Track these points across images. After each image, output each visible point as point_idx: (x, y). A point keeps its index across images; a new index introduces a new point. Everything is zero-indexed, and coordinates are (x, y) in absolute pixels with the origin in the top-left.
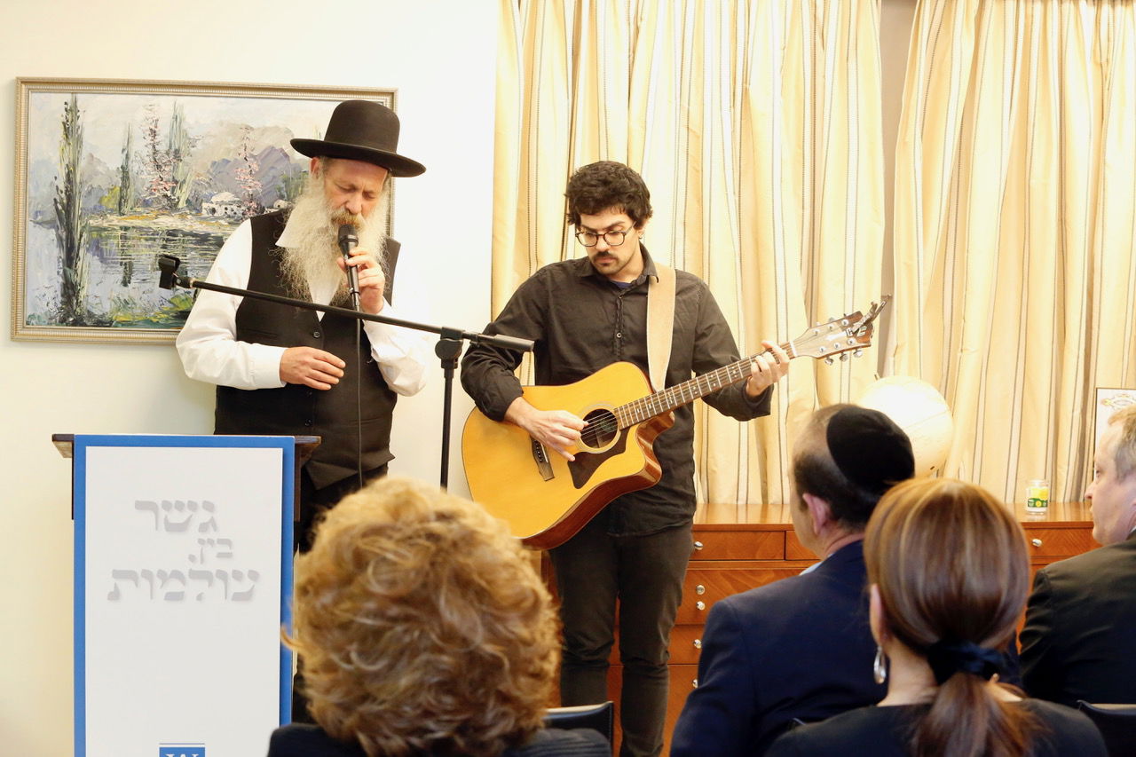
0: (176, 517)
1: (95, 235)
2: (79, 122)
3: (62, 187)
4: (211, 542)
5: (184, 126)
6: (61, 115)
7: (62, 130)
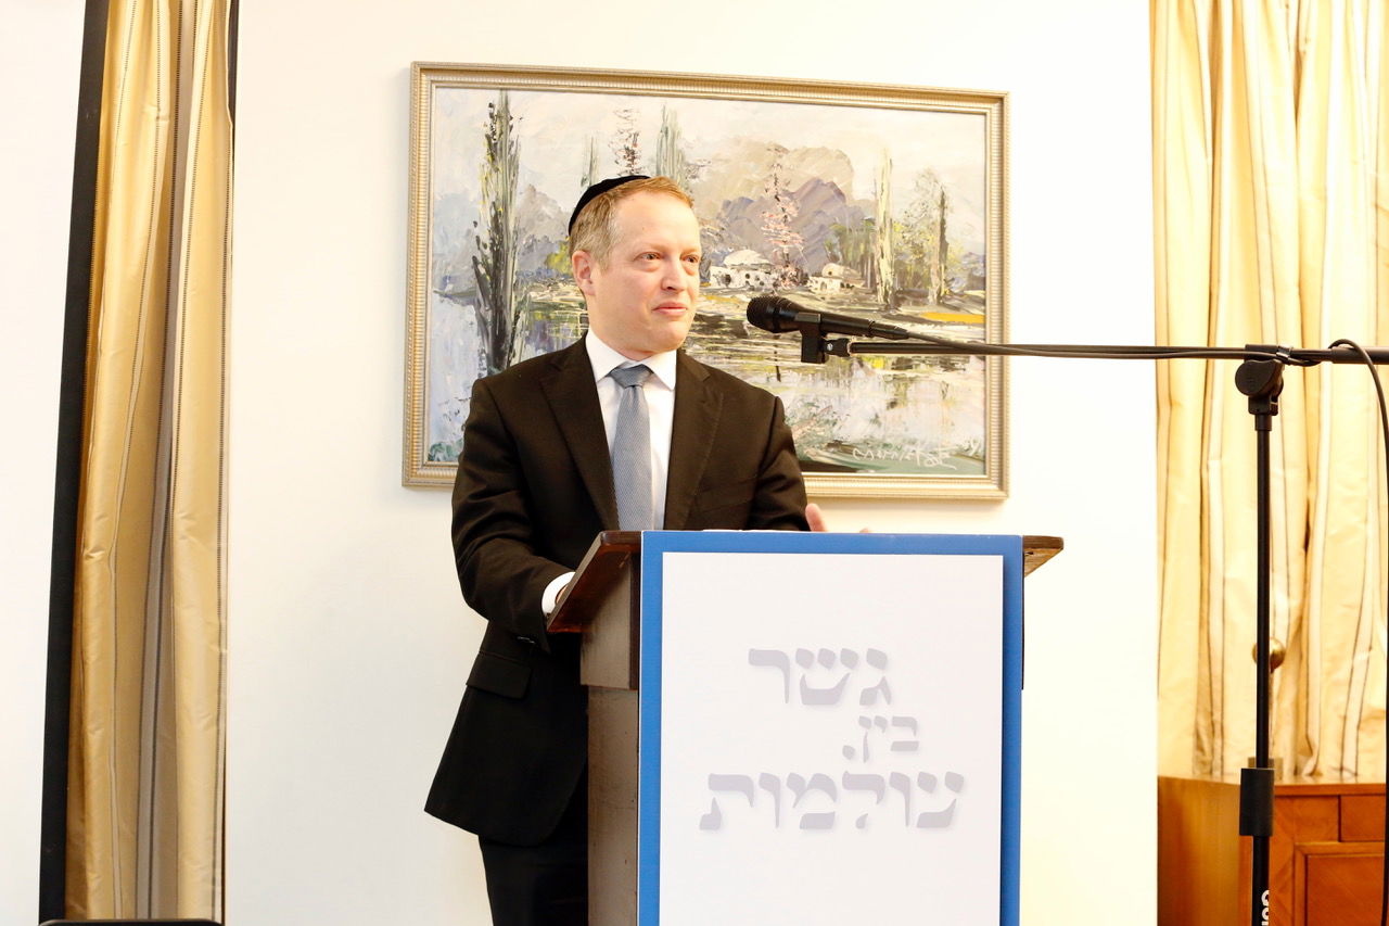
0: (822, 679)
1: (539, 315)
2: (513, 136)
3: (486, 238)
4: (881, 722)
5: (679, 144)
6: (483, 123)
7: (485, 148)
